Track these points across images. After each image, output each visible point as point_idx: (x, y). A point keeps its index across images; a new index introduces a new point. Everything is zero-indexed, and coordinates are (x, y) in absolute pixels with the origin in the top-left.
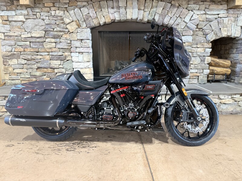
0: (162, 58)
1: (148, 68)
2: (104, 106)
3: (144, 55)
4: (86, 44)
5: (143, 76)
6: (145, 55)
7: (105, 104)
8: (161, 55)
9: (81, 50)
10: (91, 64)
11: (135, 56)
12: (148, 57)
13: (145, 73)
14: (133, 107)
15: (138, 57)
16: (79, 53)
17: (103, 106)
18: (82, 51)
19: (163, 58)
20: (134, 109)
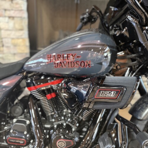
0: (134, 24)
1: (103, 45)
2: (16, 112)
3: (95, 21)
4: (17, 6)
5: (93, 61)
6: (98, 21)
7: (18, 110)
8: (132, 17)
9: (12, 13)
10: (25, 34)
11: (81, 22)
12: (103, 25)
13: (97, 55)
14: (69, 122)
15: (85, 23)
16: (10, 17)
17: (14, 113)
18: (13, 15)
19: (136, 24)
20: (71, 128)
